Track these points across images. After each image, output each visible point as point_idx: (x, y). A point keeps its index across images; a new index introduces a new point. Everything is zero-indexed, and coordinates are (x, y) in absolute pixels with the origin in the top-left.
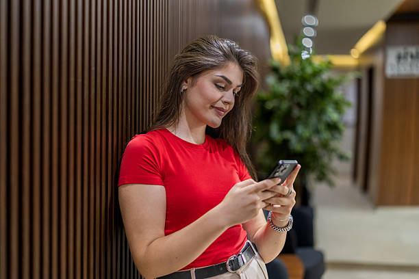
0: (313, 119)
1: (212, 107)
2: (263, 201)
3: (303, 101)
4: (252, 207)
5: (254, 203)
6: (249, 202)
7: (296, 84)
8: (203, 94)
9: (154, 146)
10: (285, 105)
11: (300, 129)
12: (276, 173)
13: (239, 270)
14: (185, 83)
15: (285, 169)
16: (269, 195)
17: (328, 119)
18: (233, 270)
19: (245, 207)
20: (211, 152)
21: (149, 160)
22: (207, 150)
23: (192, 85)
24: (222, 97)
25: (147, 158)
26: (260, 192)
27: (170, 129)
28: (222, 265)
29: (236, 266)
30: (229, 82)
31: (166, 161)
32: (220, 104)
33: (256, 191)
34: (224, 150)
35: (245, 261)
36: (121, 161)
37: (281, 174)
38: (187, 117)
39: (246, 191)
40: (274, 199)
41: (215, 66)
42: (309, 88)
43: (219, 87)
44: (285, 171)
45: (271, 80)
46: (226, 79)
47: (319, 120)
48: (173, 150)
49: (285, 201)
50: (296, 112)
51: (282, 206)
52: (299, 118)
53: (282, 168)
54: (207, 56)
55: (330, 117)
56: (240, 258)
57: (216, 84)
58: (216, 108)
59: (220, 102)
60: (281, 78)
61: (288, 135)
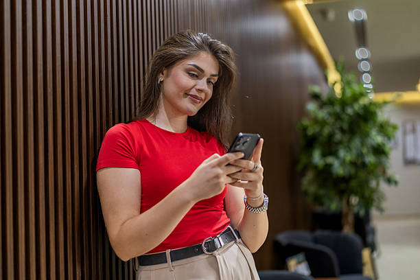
0: (356, 142)
1: (186, 94)
2: (228, 175)
3: (345, 126)
4: (215, 181)
5: (217, 177)
6: (212, 175)
7: (337, 109)
8: (176, 83)
9: (129, 132)
10: (326, 131)
11: (342, 153)
12: (236, 146)
13: (215, 251)
14: (161, 75)
15: (246, 142)
16: (233, 170)
17: (373, 143)
18: (208, 251)
19: (208, 181)
20: (191, 141)
21: (123, 144)
22: (187, 139)
23: (167, 76)
24: (195, 85)
25: (121, 143)
26: (223, 165)
27: (150, 120)
28: (197, 247)
29: (212, 248)
30: (202, 71)
31: (141, 147)
32: (193, 92)
33: (219, 164)
34: (207, 142)
35: (223, 244)
36: (99, 150)
37: (243, 148)
38: (165, 108)
39: (209, 166)
40: (239, 174)
41: (186, 55)
42: (350, 111)
43: (192, 76)
44: (246, 144)
45: (312, 107)
46: (198, 68)
47: (363, 144)
48: (150, 138)
49: (252, 176)
50: (338, 136)
51: (250, 181)
52: (340, 143)
53: (242, 141)
54: (179, 47)
55: (374, 140)
56: (216, 240)
57: (188, 72)
58: (191, 95)
59: (194, 90)
60: (322, 105)
61: (330, 160)
